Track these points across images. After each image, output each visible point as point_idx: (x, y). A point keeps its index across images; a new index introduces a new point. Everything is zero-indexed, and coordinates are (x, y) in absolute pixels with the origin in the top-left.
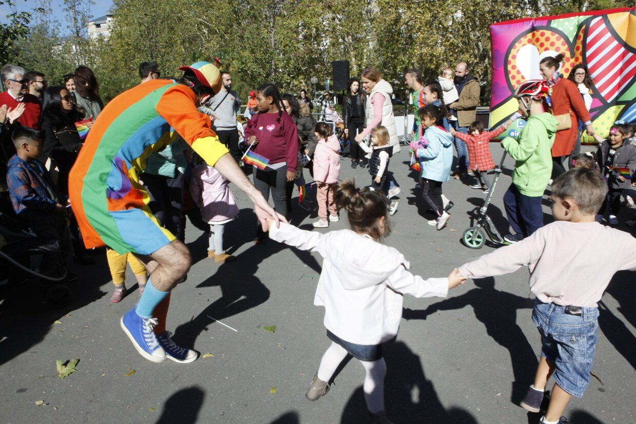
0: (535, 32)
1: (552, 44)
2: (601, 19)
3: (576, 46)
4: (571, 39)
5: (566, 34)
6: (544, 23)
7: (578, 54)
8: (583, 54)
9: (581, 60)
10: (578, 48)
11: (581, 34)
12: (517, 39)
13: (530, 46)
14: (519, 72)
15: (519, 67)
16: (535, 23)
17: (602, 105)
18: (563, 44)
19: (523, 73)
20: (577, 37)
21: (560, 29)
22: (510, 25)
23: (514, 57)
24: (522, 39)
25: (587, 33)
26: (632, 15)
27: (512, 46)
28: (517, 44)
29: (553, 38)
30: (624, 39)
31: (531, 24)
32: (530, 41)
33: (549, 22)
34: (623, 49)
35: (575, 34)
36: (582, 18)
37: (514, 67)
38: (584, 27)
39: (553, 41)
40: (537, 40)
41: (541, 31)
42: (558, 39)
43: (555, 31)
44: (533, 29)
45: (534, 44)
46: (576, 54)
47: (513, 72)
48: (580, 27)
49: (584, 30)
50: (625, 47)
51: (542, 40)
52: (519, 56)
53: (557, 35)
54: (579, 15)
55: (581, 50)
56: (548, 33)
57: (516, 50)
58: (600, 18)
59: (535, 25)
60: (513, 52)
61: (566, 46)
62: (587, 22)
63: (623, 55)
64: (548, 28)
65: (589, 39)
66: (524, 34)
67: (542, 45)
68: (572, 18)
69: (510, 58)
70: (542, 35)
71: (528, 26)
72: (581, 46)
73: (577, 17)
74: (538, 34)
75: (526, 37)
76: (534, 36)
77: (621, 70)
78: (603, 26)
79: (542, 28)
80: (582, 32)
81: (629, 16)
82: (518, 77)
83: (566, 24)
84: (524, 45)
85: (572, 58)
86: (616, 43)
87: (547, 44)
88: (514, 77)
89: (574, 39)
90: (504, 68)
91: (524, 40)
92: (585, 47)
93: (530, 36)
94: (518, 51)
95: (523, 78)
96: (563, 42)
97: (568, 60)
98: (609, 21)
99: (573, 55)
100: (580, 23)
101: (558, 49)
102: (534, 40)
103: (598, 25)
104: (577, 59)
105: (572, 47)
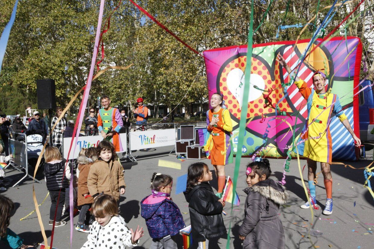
0: (240, 58)
1: (255, 68)
2: (292, 48)
3: (275, 70)
4: (270, 65)
5: (265, 59)
6: (247, 50)
7: (277, 76)
8: (281, 77)
9: (279, 82)
10: (277, 73)
12: (226, 64)
13: (237, 69)
14: (230, 93)
15: (230, 88)
16: (240, 50)
17: (302, 122)
18: (264, 69)
19: (233, 94)
20: (275, 62)
21: (260, 55)
22: (219, 51)
23: (225, 80)
24: (230, 63)
26: (315, 45)
27: (222, 69)
28: (226, 68)
29: (255, 63)
31: (236, 51)
32: (237, 66)
33: (252, 50)
35: (273, 59)
36: (277, 47)
37: (225, 89)
39: (255, 66)
40: (243, 65)
41: (245, 57)
42: (259, 64)
43: (256, 57)
44: (238, 55)
45: (240, 68)
47: (225, 93)
48: (276, 53)
50: (313, 71)
51: (247, 64)
52: (228, 78)
53: (258, 61)
54: (275, 44)
55: (279, 74)
56: (251, 59)
58: (291, 46)
59: (240, 52)
60: (223, 75)
61: (267, 70)
62: (281, 50)
64: (250, 54)
66: (232, 60)
68: (269, 46)
69: (221, 81)
70: (246, 60)
71: (234, 52)
72: (278, 70)
73: (273, 45)
74: (242, 59)
75: (233, 62)
76: (239, 61)
78: (294, 54)
79: (246, 54)
82: (230, 98)
83: (265, 51)
84: (232, 69)
85: (273, 80)
86: (305, 68)
87: (251, 69)
88: (226, 98)
89: (273, 64)
90: (217, 90)
91: (232, 65)
92: (282, 71)
93: (236, 61)
94: (227, 74)
95: (234, 98)
96: (263, 67)
97: (269, 82)
98: (298, 49)
99: (273, 78)
100: (275, 51)
101: (260, 73)
102: (240, 65)
103: (289, 52)
104: (277, 82)
105: (272, 71)
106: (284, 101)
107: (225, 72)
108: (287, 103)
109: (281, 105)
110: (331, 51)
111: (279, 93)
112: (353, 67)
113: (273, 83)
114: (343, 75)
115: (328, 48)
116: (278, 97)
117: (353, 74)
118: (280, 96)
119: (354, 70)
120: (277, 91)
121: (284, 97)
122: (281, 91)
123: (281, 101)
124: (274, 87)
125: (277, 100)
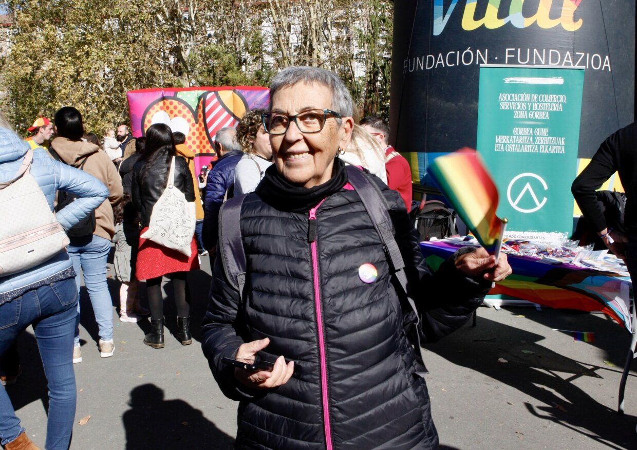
0: (165, 101)
1: (180, 112)
3: (198, 114)
4: (194, 108)
5: (190, 104)
6: (172, 94)
7: (201, 120)
8: (204, 120)
9: (203, 126)
10: (200, 116)
11: (201, 105)
12: (151, 106)
13: (162, 112)
16: (165, 93)
18: (188, 112)
20: (198, 107)
21: (184, 100)
23: (150, 121)
24: (155, 106)
25: (205, 104)
26: (234, 93)
27: (146, 112)
28: (151, 110)
29: (180, 107)
30: (232, 111)
31: (161, 93)
32: (162, 108)
33: (176, 94)
34: (232, 119)
35: (196, 104)
36: (201, 92)
38: (202, 100)
40: (168, 108)
41: (170, 100)
42: (184, 108)
43: (181, 101)
44: (163, 98)
45: (165, 111)
46: (199, 121)
48: (199, 99)
49: (202, 101)
51: (171, 108)
53: (182, 105)
54: (198, 90)
55: (202, 117)
56: (175, 103)
57: (151, 115)
58: (213, 93)
59: (165, 96)
61: (191, 114)
62: (204, 96)
63: (233, 123)
64: (175, 98)
65: (207, 109)
66: (157, 102)
67: (172, 112)
68: (193, 92)
69: (146, 122)
70: (171, 103)
71: (159, 95)
72: (202, 115)
73: (197, 91)
74: (168, 102)
75: (158, 104)
76: (164, 104)
78: (216, 100)
79: (171, 98)
80: (201, 103)
83: (189, 96)
84: (157, 111)
85: (197, 123)
86: (226, 113)
87: (176, 112)
89: (196, 108)
90: (142, 131)
91: (157, 107)
92: (205, 115)
93: (161, 103)
96: (188, 110)
97: (193, 125)
98: (219, 96)
99: (197, 121)
100: (199, 96)
101: (184, 116)
102: (165, 108)
103: (212, 98)
104: (200, 125)
105: (195, 115)
106: (207, 143)
107: (150, 113)
108: (209, 144)
109: (204, 147)
110: (247, 100)
111: (202, 136)
113: (197, 126)
115: (245, 97)
116: (201, 139)
118: (204, 138)
120: (200, 134)
121: (207, 139)
122: (204, 133)
123: (204, 142)
124: (198, 129)
125: (201, 142)
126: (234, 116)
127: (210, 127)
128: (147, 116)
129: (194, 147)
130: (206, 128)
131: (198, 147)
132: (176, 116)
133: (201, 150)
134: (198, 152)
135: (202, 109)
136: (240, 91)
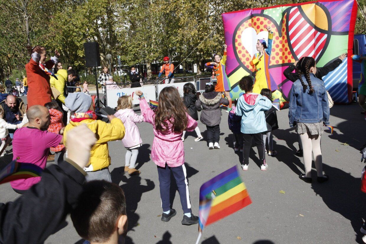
0: (253, 18)
2: (297, 9)
3: (283, 28)
4: (279, 23)
5: (274, 19)
6: (259, 12)
7: (284, 34)
8: (287, 33)
9: (286, 38)
10: (283, 30)
11: (285, 19)
12: (241, 24)
13: (250, 29)
14: (243, 48)
15: (243, 44)
18: (273, 27)
19: (247, 49)
20: (282, 21)
21: (270, 15)
22: (235, 13)
23: (239, 37)
24: (244, 23)
25: (288, 18)
26: (317, 6)
27: (237, 28)
28: (241, 27)
29: (266, 22)
30: (314, 23)
31: (250, 12)
32: (250, 25)
33: (263, 11)
34: (313, 30)
35: (281, 19)
36: (285, 8)
37: (240, 44)
38: (286, 14)
40: (255, 24)
41: (257, 17)
42: (269, 23)
43: (267, 17)
44: (252, 16)
45: (253, 27)
46: (283, 34)
47: (239, 48)
48: (283, 14)
50: (315, 28)
51: (258, 23)
52: (242, 35)
53: (268, 20)
54: (283, 6)
55: (285, 31)
56: (262, 19)
57: (240, 31)
58: (296, 7)
59: (253, 13)
60: (239, 33)
61: (275, 28)
62: (288, 11)
63: (315, 34)
64: (262, 15)
65: (290, 23)
66: (245, 20)
67: (258, 27)
68: (278, 8)
69: (236, 38)
70: (258, 20)
71: (248, 14)
72: (285, 28)
73: (281, 7)
74: (255, 19)
75: (247, 22)
76: (252, 21)
77: (315, 45)
78: (298, 13)
79: (258, 15)
80: (285, 17)
81: (315, 6)
82: (243, 52)
83: (274, 12)
84: (246, 28)
85: (280, 37)
86: (308, 25)
87: (262, 27)
88: (240, 52)
89: (280, 23)
90: (233, 45)
91: (246, 24)
92: (288, 28)
93: (250, 21)
94: (242, 32)
95: (247, 52)
96: (272, 25)
97: (278, 38)
98: (302, 9)
99: (281, 35)
100: (283, 11)
102: (253, 24)
103: (295, 12)
104: (284, 38)
105: (279, 29)
106: (289, 54)
108: (291, 55)
109: (286, 57)
110: (330, 10)
111: (285, 47)
112: (348, 24)
113: (281, 39)
114: (340, 30)
115: (327, 8)
116: (284, 51)
117: (348, 29)
118: (286, 49)
119: (349, 26)
120: (283, 46)
121: (289, 50)
122: (286, 45)
123: (286, 53)
124: (281, 42)
125: (283, 54)
126: (315, 27)
127: (291, 39)
128: (238, 32)
129: (277, 58)
130: (288, 41)
131: (281, 58)
132: (262, 30)
133: (283, 61)
134: (281, 62)
135: (285, 23)
136: (323, 3)
